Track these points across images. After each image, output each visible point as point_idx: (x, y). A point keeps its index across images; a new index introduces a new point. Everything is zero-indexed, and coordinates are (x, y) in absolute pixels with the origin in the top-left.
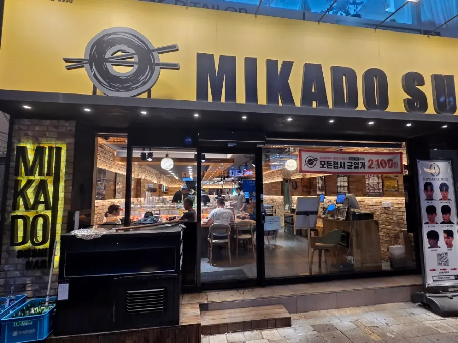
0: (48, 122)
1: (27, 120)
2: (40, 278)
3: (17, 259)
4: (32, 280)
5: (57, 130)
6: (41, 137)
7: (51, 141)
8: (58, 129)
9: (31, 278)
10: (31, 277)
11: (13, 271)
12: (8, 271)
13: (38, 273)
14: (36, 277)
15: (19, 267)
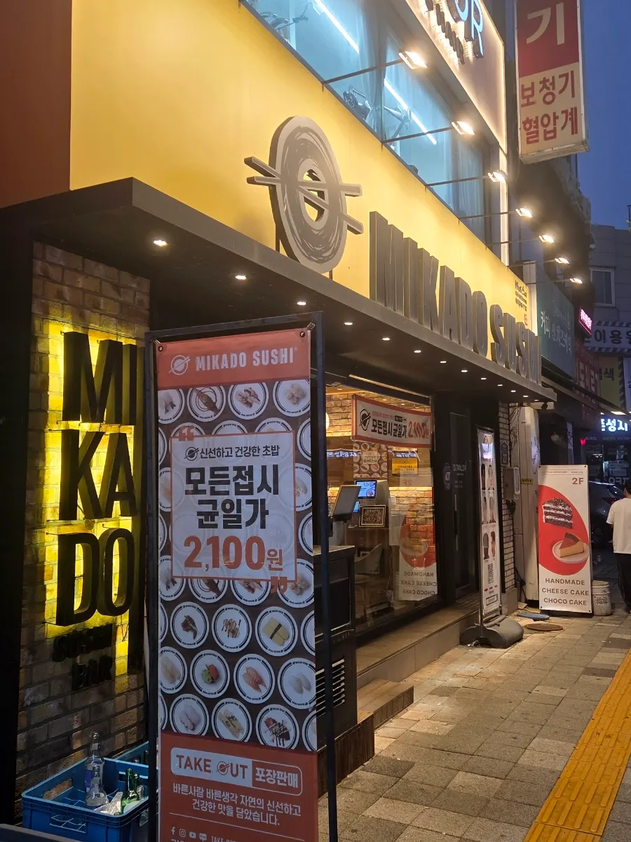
0: (101, 270)
1: (59, 252)
2: (98, 708)
3: (51, 664)
4: (83, 720)
5: (117, 297)
6: (88, 309)
7: (107, 325)
8: (120, 295)
9: (80, 713)
10: (79, 710)
11: (44, 701)
12: (33, 704)
13: (93, 697)
14: (89, 706)
15: (56, 688)
